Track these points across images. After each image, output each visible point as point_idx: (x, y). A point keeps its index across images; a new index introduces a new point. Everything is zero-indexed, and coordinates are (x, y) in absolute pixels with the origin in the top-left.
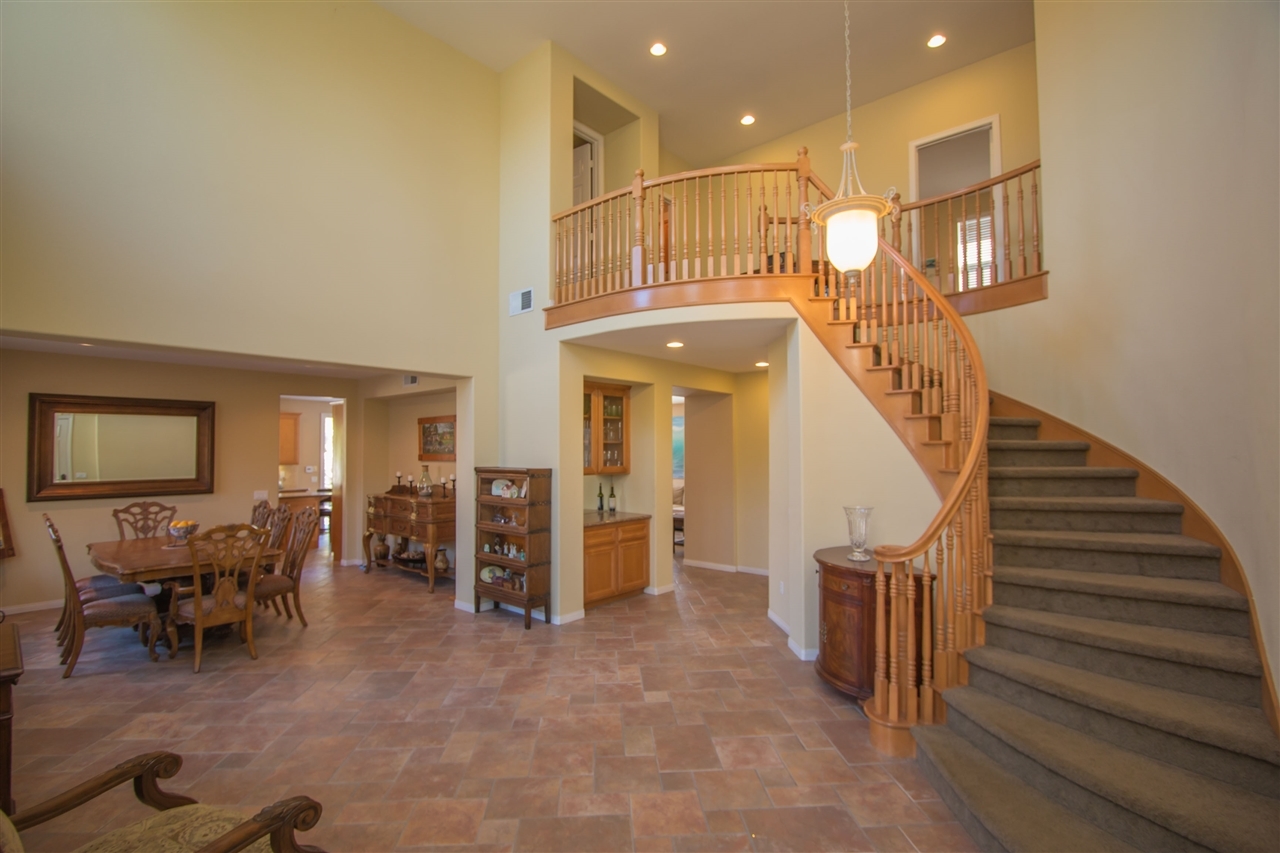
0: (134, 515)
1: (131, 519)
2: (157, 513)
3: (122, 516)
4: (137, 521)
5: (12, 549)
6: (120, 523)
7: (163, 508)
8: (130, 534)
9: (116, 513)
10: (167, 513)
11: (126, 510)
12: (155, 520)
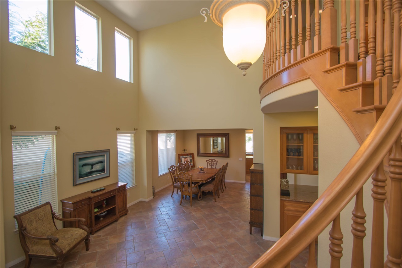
0: (210, 162)
1: (209, 163)
2: (214, 162)
3: (208, 162)
4: (210, 163)
5: (194, 166)
6: (207, 163)
7: (215, 161)
8: (209, 167)
9: (207, 161)
10: (216, 162)
11: (209, 160)
12: (213, 164)
